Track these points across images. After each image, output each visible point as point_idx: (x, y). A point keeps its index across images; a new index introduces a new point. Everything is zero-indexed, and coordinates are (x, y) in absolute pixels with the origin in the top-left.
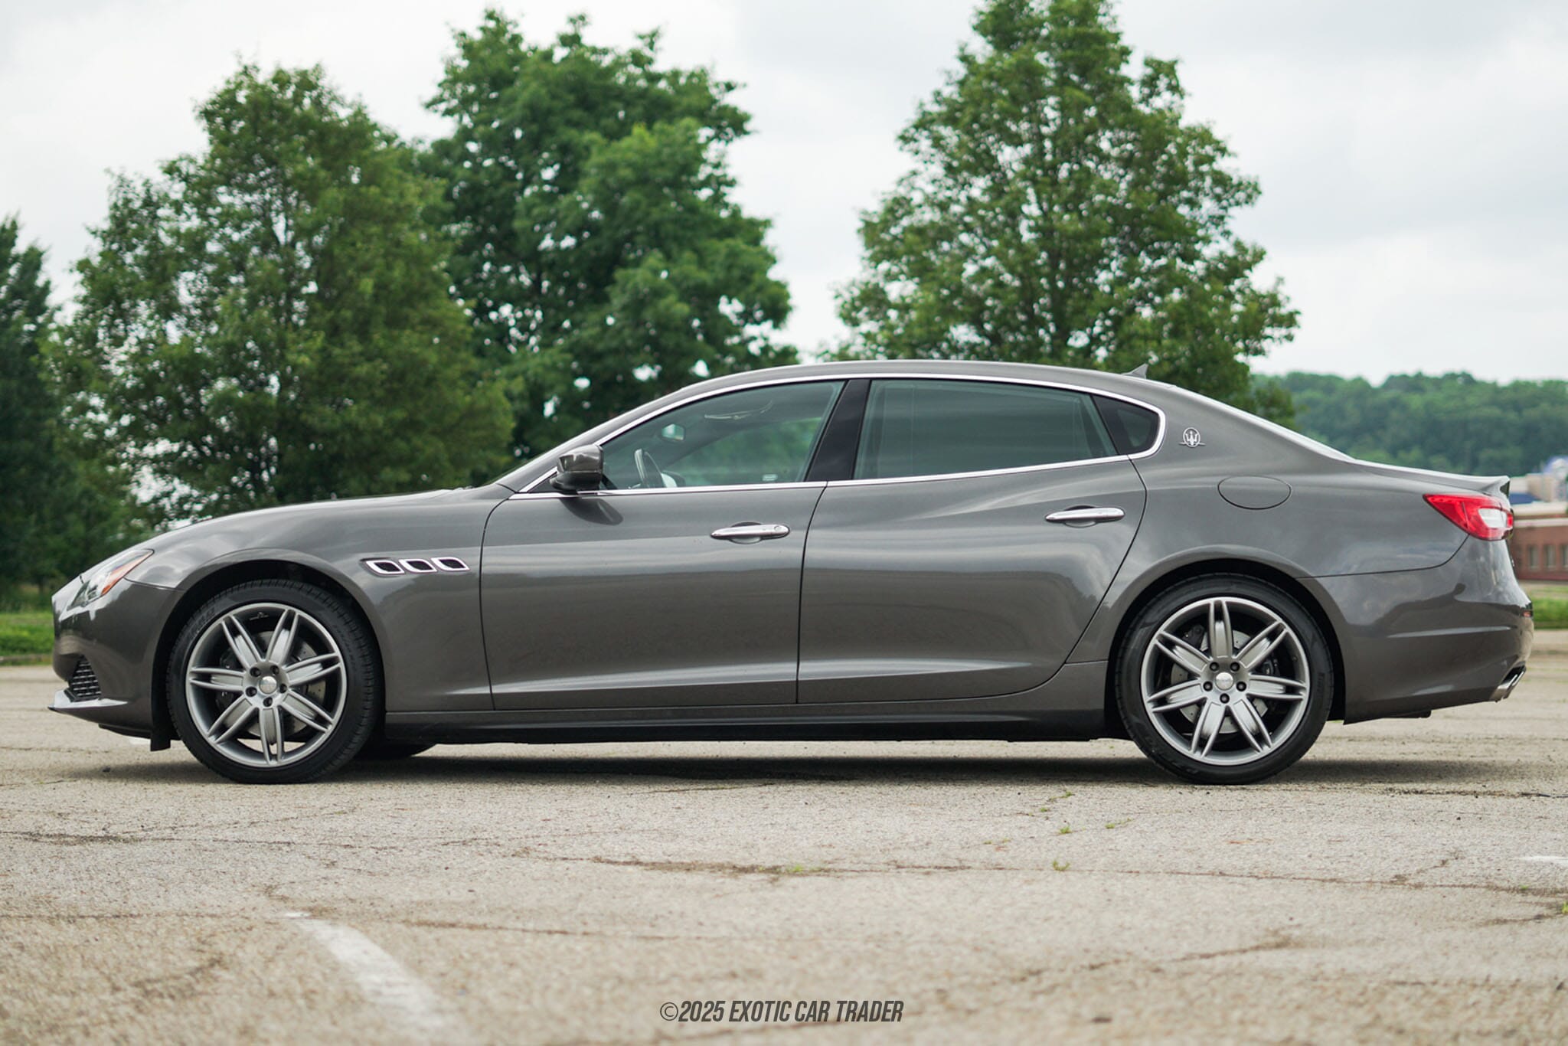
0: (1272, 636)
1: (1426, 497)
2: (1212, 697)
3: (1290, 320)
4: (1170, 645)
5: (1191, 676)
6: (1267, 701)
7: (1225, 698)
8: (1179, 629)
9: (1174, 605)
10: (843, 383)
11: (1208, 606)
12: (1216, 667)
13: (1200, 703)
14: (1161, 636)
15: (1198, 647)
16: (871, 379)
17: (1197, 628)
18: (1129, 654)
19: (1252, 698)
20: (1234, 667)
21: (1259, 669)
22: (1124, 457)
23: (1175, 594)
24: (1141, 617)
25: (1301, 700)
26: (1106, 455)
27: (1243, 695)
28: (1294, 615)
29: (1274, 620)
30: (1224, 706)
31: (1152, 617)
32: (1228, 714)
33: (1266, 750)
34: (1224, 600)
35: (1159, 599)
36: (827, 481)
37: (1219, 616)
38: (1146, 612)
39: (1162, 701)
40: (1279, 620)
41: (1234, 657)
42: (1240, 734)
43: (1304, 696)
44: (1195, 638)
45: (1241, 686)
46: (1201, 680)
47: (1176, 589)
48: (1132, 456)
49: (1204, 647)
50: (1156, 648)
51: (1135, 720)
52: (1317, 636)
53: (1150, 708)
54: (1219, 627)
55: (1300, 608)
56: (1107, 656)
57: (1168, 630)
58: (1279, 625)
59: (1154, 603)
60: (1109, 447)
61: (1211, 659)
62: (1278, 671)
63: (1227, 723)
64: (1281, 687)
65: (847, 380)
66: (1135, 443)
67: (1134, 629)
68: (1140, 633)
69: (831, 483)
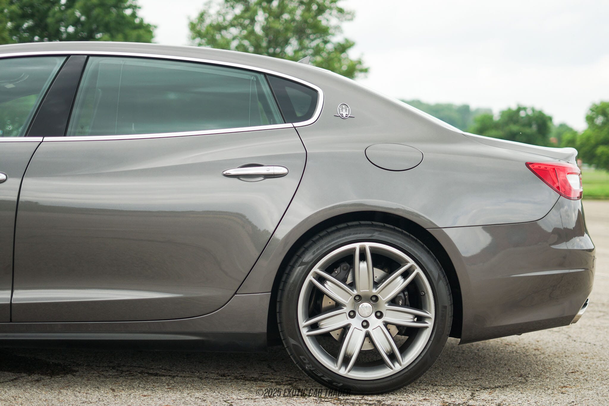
0: (405, 275)
1: (528, 164)
2: (356, 323)
3: (365, 71)
4: (322, 280)
5: (338, 306)
6: (399, 327)
7: (366, 324)
8: (330, 268)
9: (326, 248)
10: (64, 58)
11: (354, 249)
12: (359, 299)
13: (345, 329)
14: (316, 273)
15: (344, 281)
16: (89, 56)
17: (345, 265)
18: (288, 286)
19: (386, 324)
20: (374, 299)
21: (393, 302)
22: (290, 125)
23: (329, 238)
24: (300, 257)
25: (426, 327)
26: (275, 123)
27: (380, 322)
28: (424, 258)
29: (407, 262)
30: (364, 330)
31: (308, 257)
32: (368, 335)
33: (397, 368)
34: (368, 245)
35: (315, 242)
36: (44, 136)
37: (363, 257)
38: (303, 253)
39: (315, 326)
40: (411, 262)
41: (374, 291)
42: (376, 351)
43: (430, 324)
44: (342, 274)
45: (379, 315)
46: (346, 310)
47: (329, 234)
48: (296, 124)
49: (349, 280)
50: (311, 283)
51: (292, 341)
52: (442, 276)
53: (304, 332)
54: (363, 265)
55: (428, 252)
56: (270, 290)
57: (322, 268)
58: (411, 267)
59: (311, 246)
60: (277, 116)
61: (355, 292)
62: (408, 303)
63: (367, 342)
64: (411, 316)
65: (68, 56)
66: (299, 115)
67: (293, 267)
68: (298, 270)
69: (46, 139)
